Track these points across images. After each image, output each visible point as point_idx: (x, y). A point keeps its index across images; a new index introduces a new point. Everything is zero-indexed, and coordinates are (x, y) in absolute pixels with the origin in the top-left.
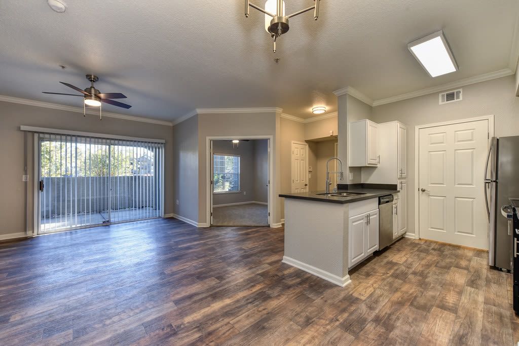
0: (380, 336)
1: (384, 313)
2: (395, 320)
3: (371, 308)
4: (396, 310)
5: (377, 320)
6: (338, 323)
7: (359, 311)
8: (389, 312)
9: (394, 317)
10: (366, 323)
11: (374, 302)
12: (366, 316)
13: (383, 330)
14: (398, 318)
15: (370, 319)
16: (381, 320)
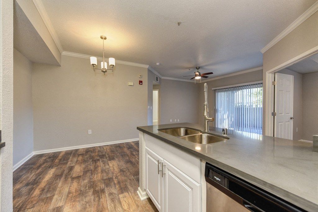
0: (96, 186)
1: (103, 197)
2: (95, 198)
3: (111, 194)
4: (98, 205)
5: (103, 191)
6: (114, 177)
7: (113, 188)
8: (101, 200)
9: (97, 199)
10: (105, 186)
11: (113, 199)
12: (109, 188)
13: (97, 189)
14: (94, 200)
15: (106, 189)
16: (101, 192)
